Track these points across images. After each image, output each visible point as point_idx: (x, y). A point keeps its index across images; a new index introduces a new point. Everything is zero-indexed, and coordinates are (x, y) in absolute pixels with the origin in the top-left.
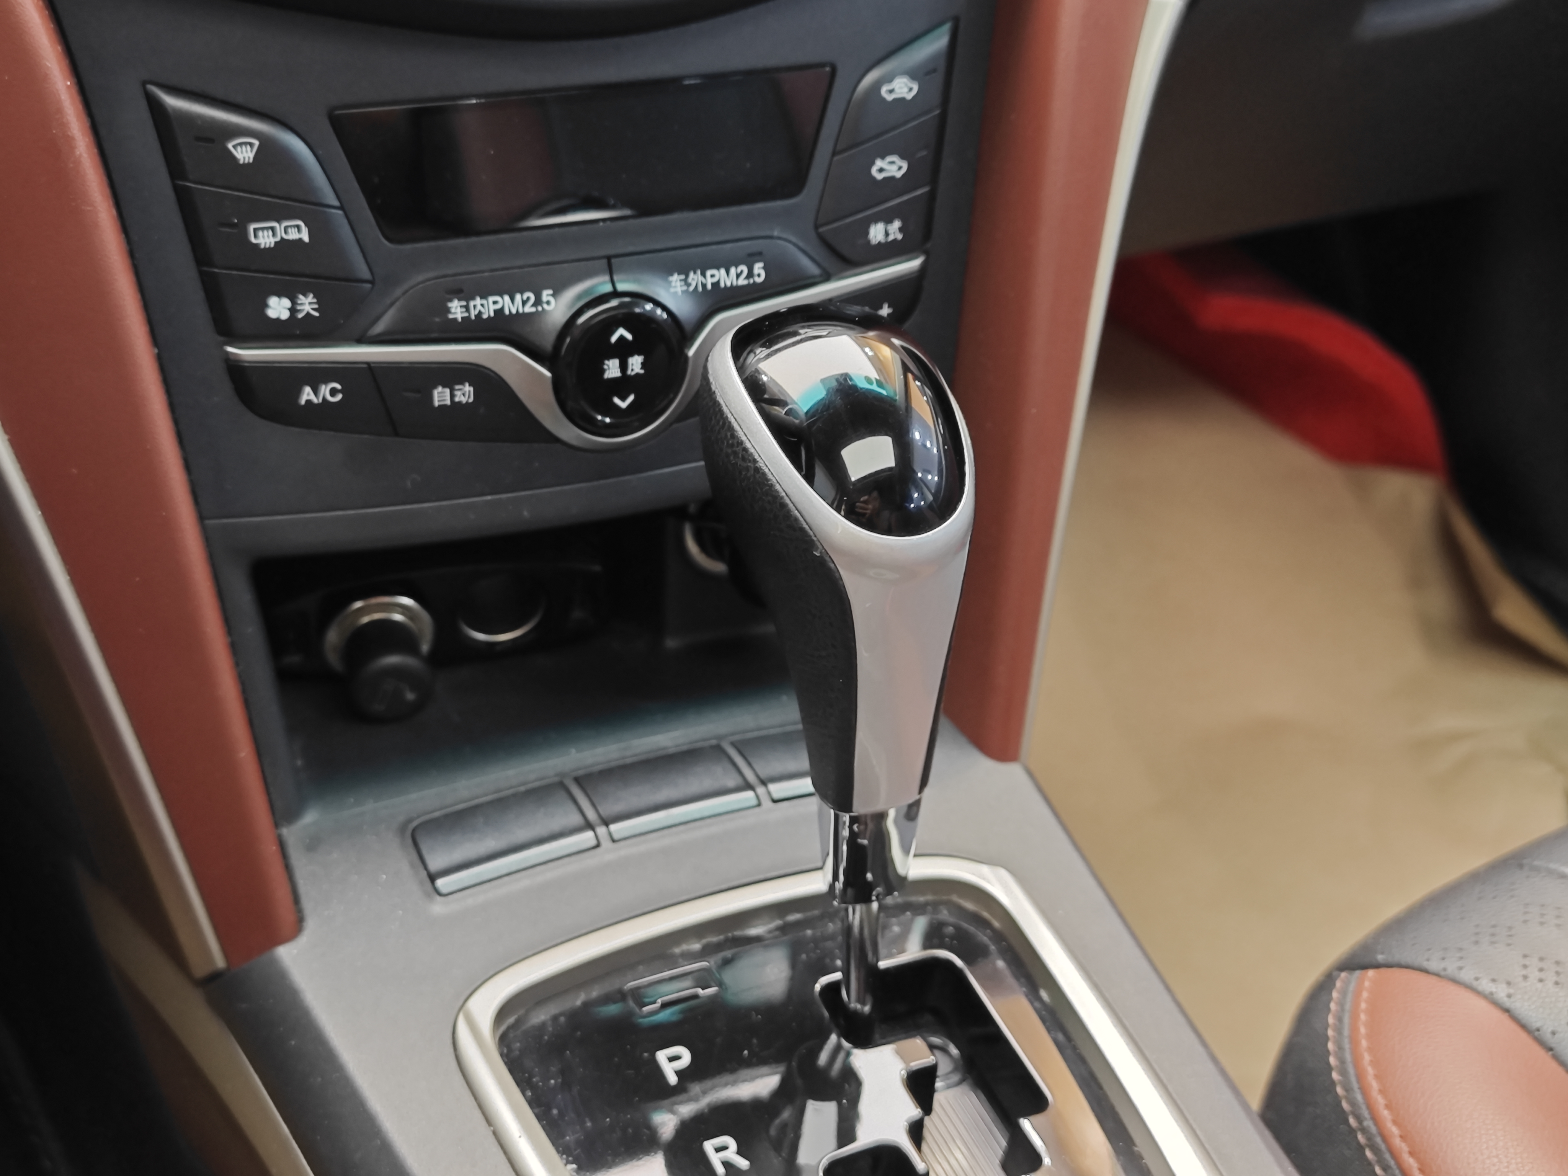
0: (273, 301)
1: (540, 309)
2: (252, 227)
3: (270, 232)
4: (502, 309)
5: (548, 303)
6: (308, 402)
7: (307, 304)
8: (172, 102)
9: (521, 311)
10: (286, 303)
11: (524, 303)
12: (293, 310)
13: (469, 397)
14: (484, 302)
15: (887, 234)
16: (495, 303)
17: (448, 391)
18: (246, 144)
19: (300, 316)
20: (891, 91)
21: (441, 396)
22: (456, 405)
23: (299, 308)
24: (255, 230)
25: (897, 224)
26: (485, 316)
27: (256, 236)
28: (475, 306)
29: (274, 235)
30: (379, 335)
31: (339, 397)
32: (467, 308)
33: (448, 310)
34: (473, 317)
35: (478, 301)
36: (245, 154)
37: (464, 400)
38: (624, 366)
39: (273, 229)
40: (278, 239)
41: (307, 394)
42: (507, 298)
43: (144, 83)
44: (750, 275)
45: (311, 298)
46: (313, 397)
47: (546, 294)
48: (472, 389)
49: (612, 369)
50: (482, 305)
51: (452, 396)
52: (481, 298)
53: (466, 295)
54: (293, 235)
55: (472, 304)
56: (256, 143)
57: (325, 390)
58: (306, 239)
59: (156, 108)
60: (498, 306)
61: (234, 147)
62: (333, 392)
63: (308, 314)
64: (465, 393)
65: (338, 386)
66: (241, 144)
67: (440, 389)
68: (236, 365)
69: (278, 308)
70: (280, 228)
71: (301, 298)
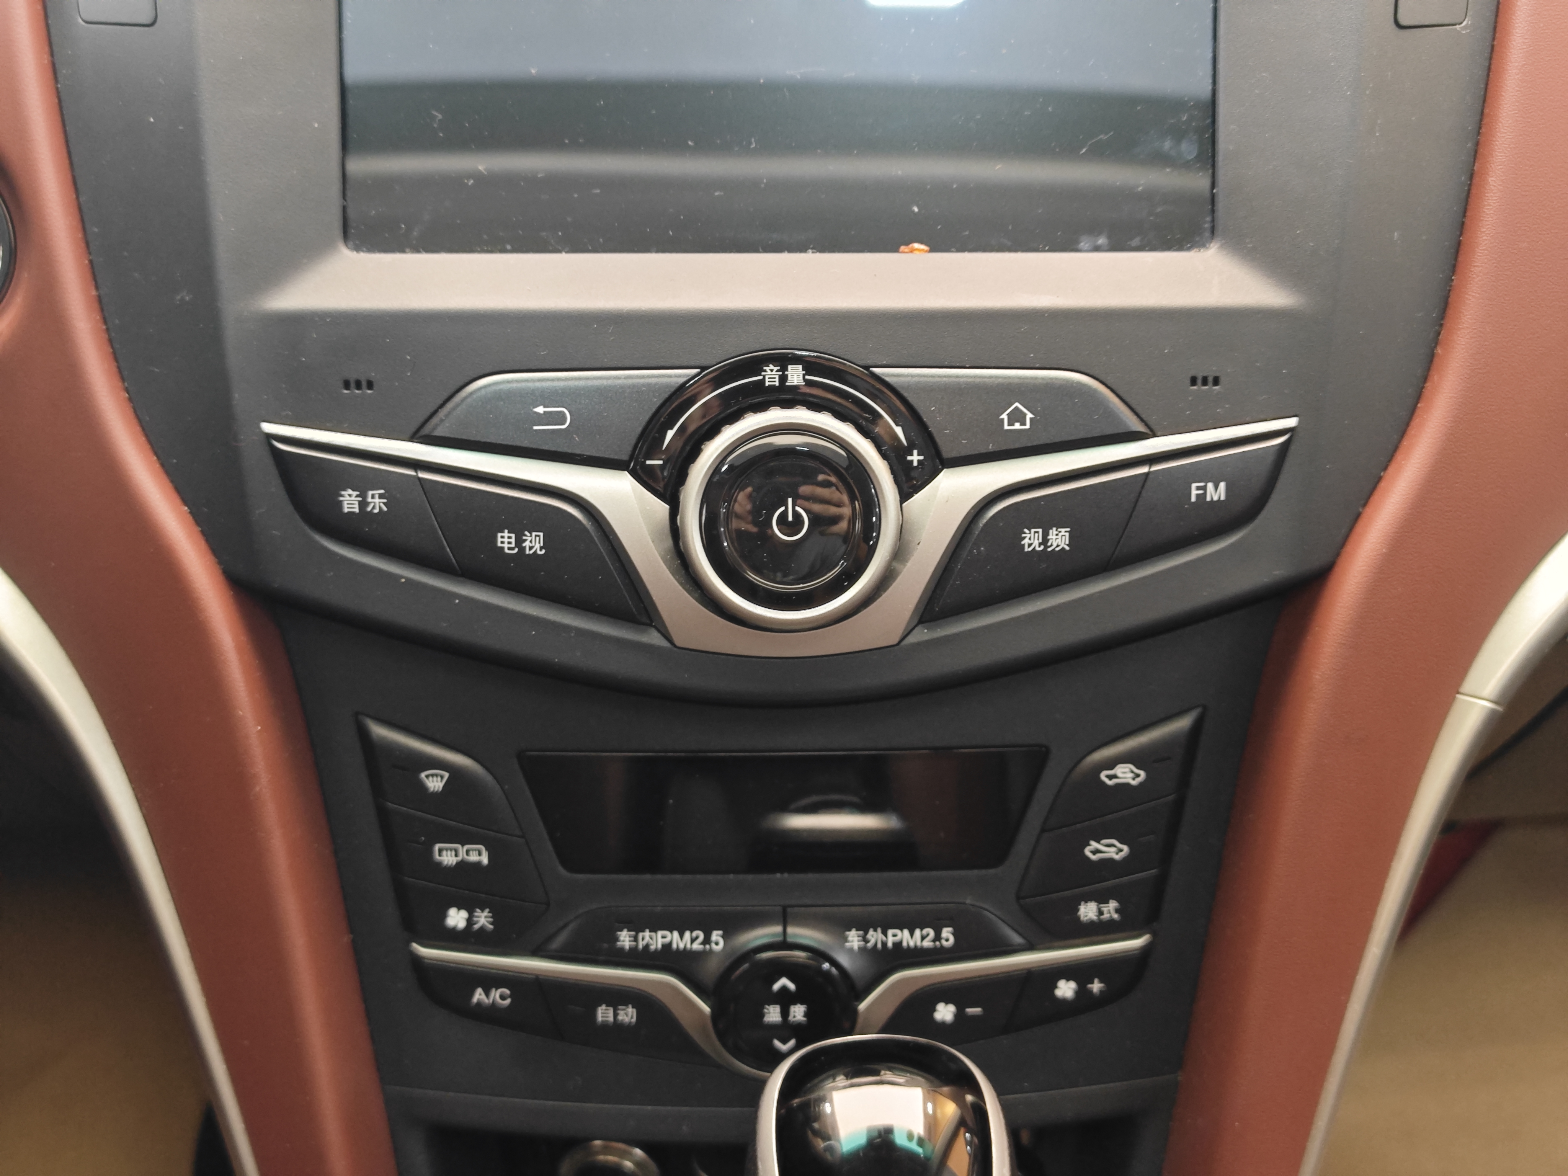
0: (453, 912)
1: (708, 946)
2: (437, 846)
3: (453, 853)
4: (670, 943)
5: (717, 944)
6: (479, 1004)
7: (483, 919)
8: (379, 731)
9: (689, 946)
10: (464, 914)
11: (693, 940)
12: (470, 921)
13: (632, 1018)
14: (653, 934)
15: (1101, 913)
16: (664, 937)
17: (611, 1010)
18: (437, 775)
19: (476, 927)
20: (1110, 777)
21: (604, 1014)
22: (618, 1026)
23: (475, 919)
24: (440, 851)
25: (1113, 905)
26: (653, 947)
27: (440, 855)
28: (643, 938)
29: (456, 855)
31: (508, 1001)
32: (636, 939)
33: (617, 939)
34: (640, 947)
35: (647, 934)
36: (435, 783)
37: (627, 1020)
38: (785, 1013)
39: (456, 850)
40: (460, 858)
41: (479, 995)
42: (676, 934)
43: (357, 714)
44: (938, 937)
45: (486, 913)
46: (483, 997)
47: (716, 935)
48: (635, 1010)
49: (773, 1014)
50: (651, 938)
51: (616, 1015)
52: (650, 931)
53: (637, 928)
54: (473, 858)
55: (641, 935)
56: (446, 775)
57: (496, 994)
58: (485, 860)
59: (364, 735)
60: (667, 940)
61: (427, 777)
62: (503, 997)
63: (483, 926)
64: (628, 1015)
65: (507, 992)
66: (432, 775)
67: (604, 1007)
68: (417, 962)
69: (456, 918)
70: (462, 850)
71: (478, 912)
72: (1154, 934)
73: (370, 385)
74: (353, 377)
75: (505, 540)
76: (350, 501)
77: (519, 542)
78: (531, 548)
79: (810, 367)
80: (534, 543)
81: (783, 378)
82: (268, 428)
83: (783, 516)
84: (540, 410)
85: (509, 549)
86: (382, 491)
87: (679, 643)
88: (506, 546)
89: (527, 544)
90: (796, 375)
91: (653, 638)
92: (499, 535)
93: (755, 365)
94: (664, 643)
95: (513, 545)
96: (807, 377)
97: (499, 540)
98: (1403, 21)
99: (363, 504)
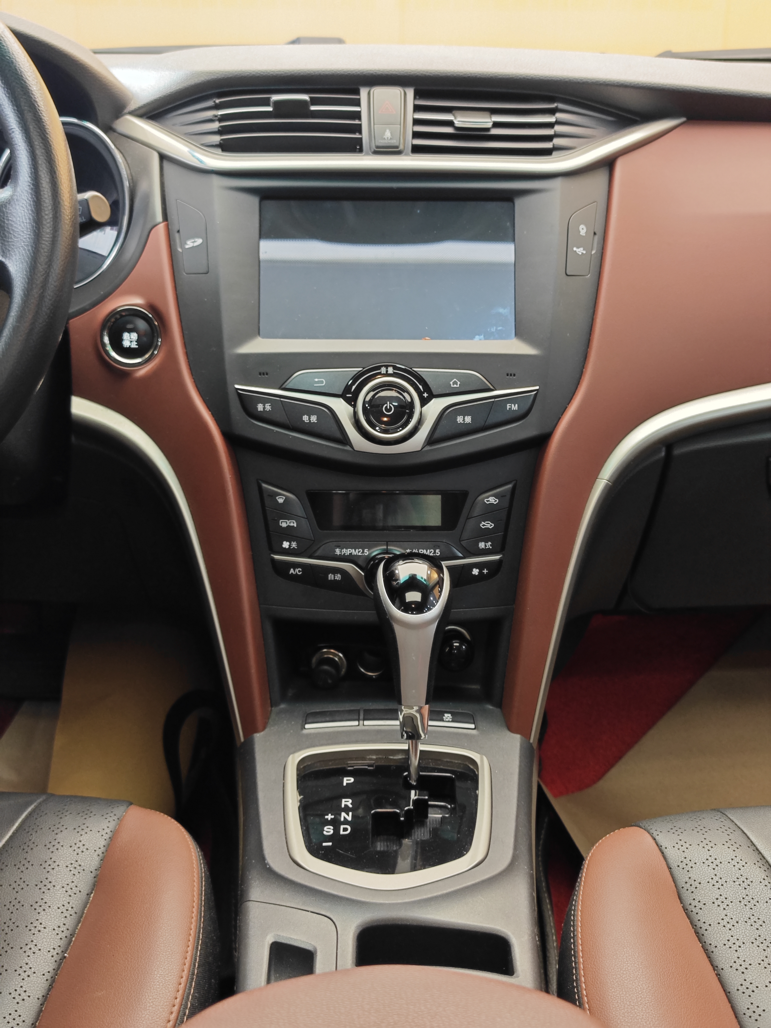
0: (285, 543)
1: (363, 554)
2: (281, 521)
3: (286, 523)
4: (352, 553)
5: (366, 553)
6: (292, 573)
7: (294, 545)
8: (264, 485)
9: (357, 554)
10: (288, 543)
11: (359, 552)
12: (290, 546)
14: (346, 550)
15: (486, 546)
16: (350, 551)
17: (333, 576)
19: (292, 548)
20: (488, 501)
21: (331, 577)
22: (335, 580)
23: (291, 545)
25: (490, 543)
26: (346, 555)
27: (281, 524)
28: (343, 551)
29: (286, 524)
30: (316, 556)
31: (301, 573)
32: (341, 551)
33: (335, 551)
34: (342, 554)
35: (345, 550)
36: (281, 501)
37: (338, 579)
39: (286, 522)
40: (287, 525)
41: (292, 571)
42: (353, 550)
43: (258, 481)
44: (435, 553)
45: (295, 543)
46: (293, 572)
47: (366, 550)
48: (340, 576)
50: (346, 551)
51: (334, 577)
52: (346, 549)
53: (341, 548)
54: (292, 524)
55: (343, 550)
56: (284, 498)
57: (297, 570)
58: (295, 526)
59: (260, 487)
60: (351, 552)
61: (278, 498)
62: (299, 571)
63: (294, 547)
64: (338, 577)
65: (300, 570)
66: (280, 498)
67: (331, 574)
68: (273, 560)
69: (286, 545)
70: (288, 522)
71: (292, 543)
72: (503, 555)
73: (267, 374)
74: (262, 371)
75: (305, 418)
76: (260, 407)
77: (309, 418)
78: (313, 420)
79: (395, 368)
80: (314, 419)
81: (387, 371)
82: (237, 386)
83: (386, 407)
84: (316, 380)
85: (307, 421)
86: (270, 404)
87: (355, 449)
88: (305, 420)
89: (311, 419)
90: (390, 370)
91: (348, 448)
92: (304, 416)
93: (379, 368)
94: (351, 449)
95: (308, 420)
96: (394, 371)
97: (304, 418)
98: (568, 273)
99: (264, 408)
